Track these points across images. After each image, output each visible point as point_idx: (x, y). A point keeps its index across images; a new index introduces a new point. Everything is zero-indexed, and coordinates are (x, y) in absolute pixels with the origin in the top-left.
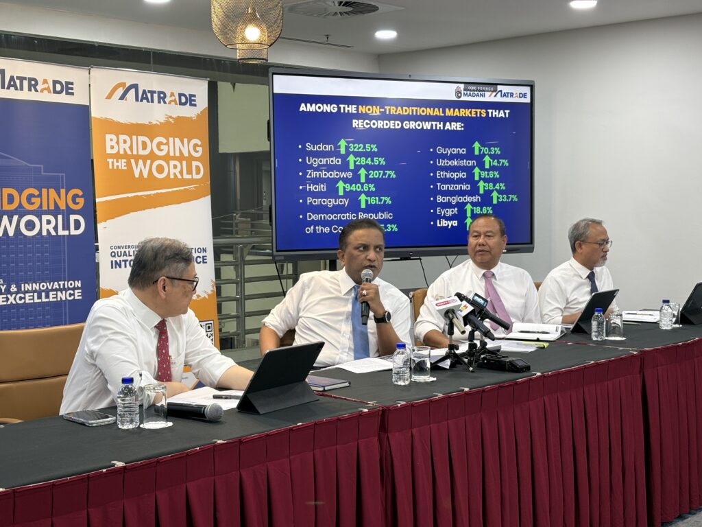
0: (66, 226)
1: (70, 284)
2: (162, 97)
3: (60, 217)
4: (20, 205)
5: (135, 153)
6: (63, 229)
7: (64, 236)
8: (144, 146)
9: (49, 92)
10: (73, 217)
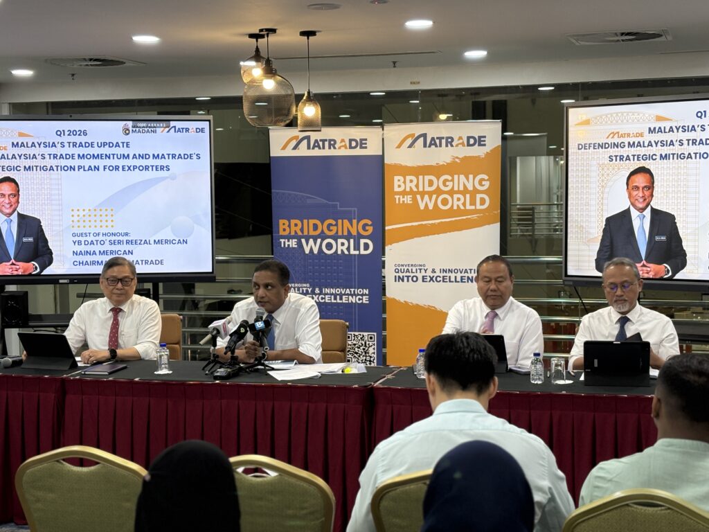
0: (357, 247)
1: (359, 291)
2: (449, 142)
3: (352, 241)
4: (322, 232)
5: (421, 189)
6: (355, 250)
7: (355, 255)
8: (431, 183)
9: (346, 148)
10: (362, 241)
